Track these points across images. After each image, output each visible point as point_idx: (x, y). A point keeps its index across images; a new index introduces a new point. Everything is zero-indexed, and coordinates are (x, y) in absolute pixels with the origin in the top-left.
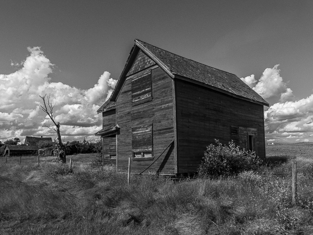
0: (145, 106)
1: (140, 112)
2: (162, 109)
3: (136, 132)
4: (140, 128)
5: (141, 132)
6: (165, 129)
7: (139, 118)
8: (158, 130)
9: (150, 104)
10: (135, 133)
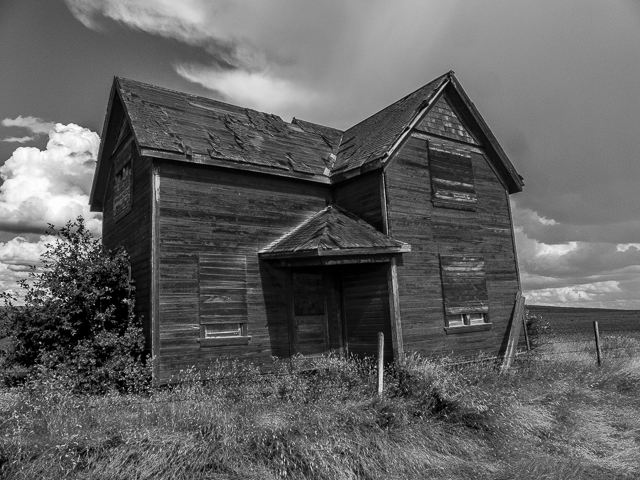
0: (462, 216)
1: (452, 226)
2: (496, 235)
3: (453, 269)
4: (461, 260)
5: (463, 269)
6: (503, 272)
7: (453, 238)
8: (492, 273)
9: (472, 216)
10: (449, 268)
